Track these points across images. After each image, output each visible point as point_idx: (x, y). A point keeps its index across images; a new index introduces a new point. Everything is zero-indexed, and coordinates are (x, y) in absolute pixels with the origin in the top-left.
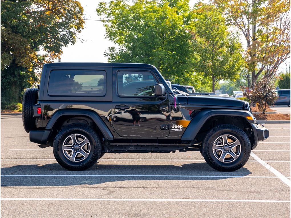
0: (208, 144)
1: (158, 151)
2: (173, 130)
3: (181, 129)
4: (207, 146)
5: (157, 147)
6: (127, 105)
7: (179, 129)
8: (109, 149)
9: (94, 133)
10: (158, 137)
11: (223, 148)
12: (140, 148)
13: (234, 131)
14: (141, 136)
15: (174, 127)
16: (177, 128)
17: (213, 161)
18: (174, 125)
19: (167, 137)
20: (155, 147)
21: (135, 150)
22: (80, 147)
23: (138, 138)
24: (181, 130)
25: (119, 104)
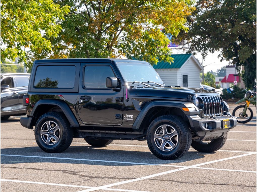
0: (150, 133)
1: (121, 138)
2: (126, 119)
3: (132, 118)
4: (149, 135)
5: (119, 135)
6: (89, 96)
7: (131, 118)
8: (82, 135)
9: (63, 120)
10: (113, 125)
11: (163, 137)
12: (106, 135)
13: (172, 121)
14: (100, 124)
15: (126, 117)
16: (129, 118)
17: (154, 149)
18: (126, 115)
19: (121, 125)
20: (118, 135)
21: (102, 136)
22: (53, 133)
23: (98, 126)
24: (132, 120)
25: (83, 96)
